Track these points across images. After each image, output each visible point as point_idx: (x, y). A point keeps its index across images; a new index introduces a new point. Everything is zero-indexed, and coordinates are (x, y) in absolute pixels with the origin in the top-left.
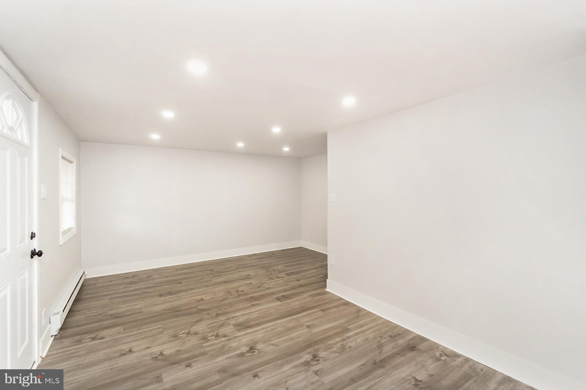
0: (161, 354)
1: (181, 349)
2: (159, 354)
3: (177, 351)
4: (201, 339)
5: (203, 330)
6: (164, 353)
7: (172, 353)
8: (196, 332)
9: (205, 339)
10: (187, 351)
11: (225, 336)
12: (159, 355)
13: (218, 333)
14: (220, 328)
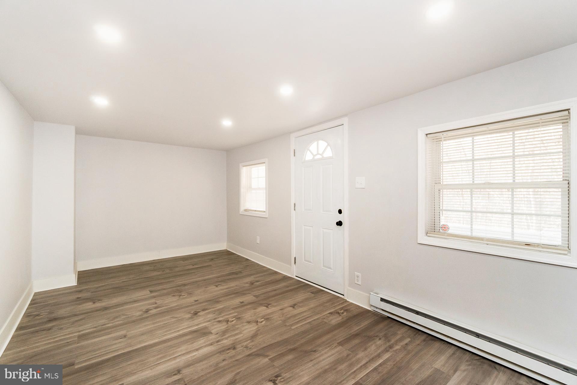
1: (253, 310)
4: (241, 318)
5: (243, 326)
8: (249, 324)
9: (238, 318)
10: (248, 309)
11: (219, 322)
13: (227, 324)
14: (226, 329)
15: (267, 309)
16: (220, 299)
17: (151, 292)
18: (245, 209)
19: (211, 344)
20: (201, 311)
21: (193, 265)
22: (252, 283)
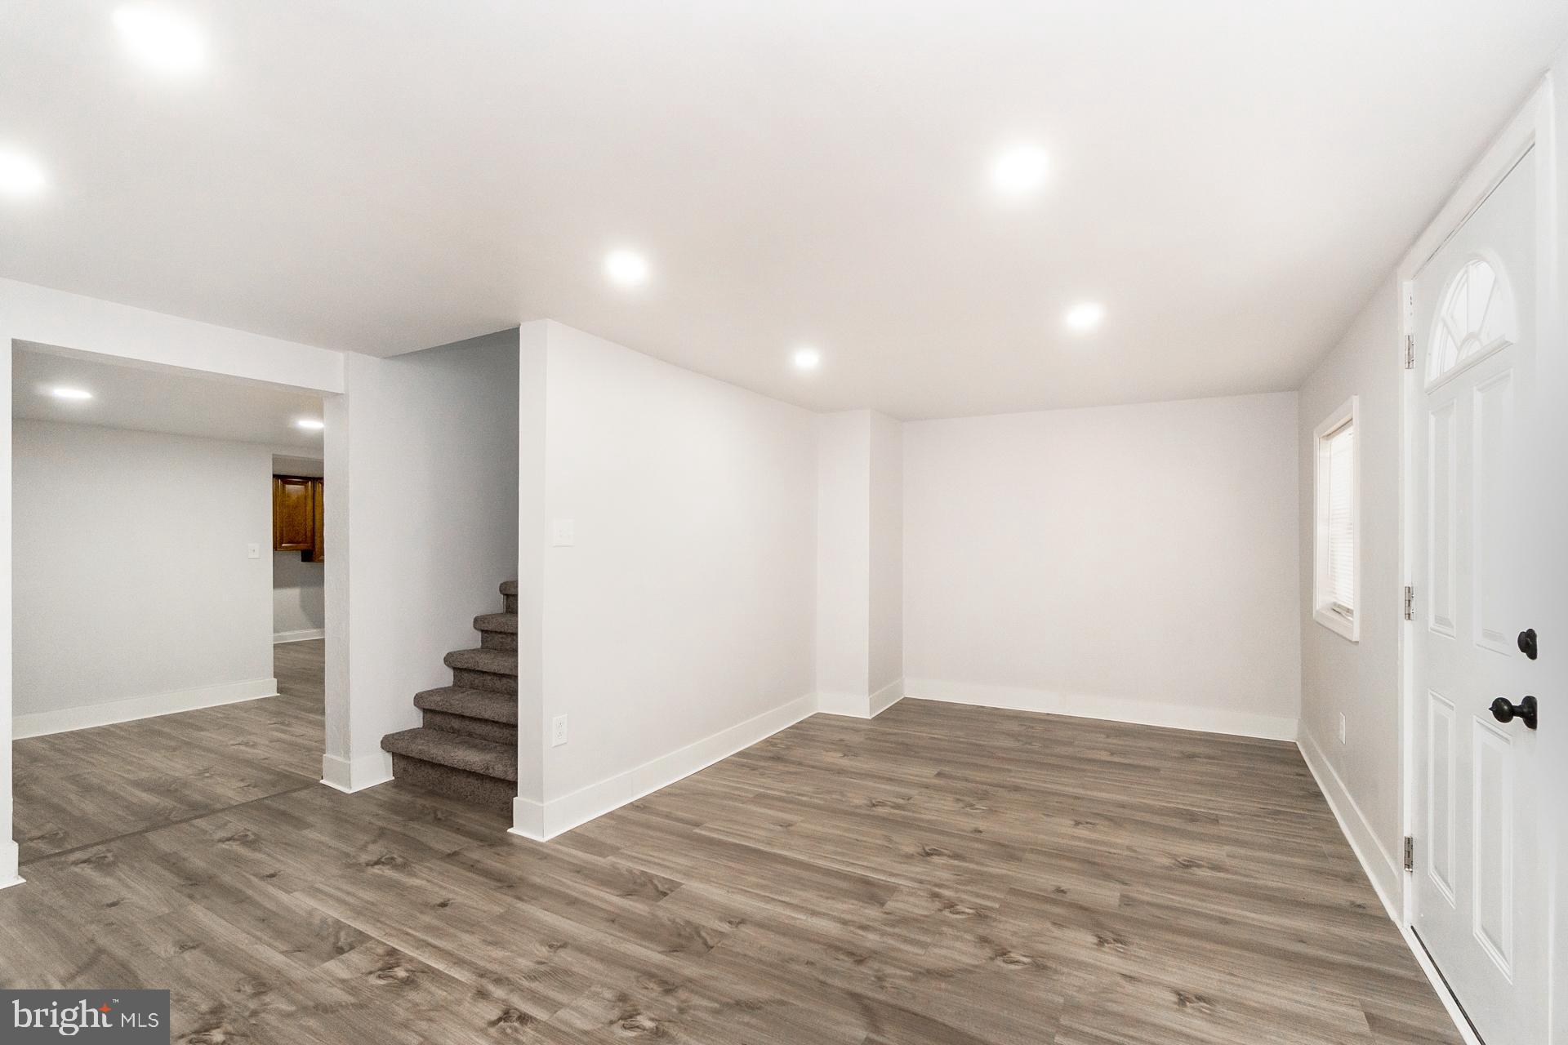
0: (1102, 942)
1: (1049, 925)
2: (1106, 945)
3: (1062, 926)
4: (988, 920)
5: (957, 938)
6: (1095, 940)
7: (1075, 930)
8: (978, 945)
9: (981, 916)
10: (1042, 915)
11: (935, 896)
12: (1108, 943)
13: (940, 910)
14: (919, 917)
15: (1091, 949)
16: (1028, 856)
17: (939, 775)
18: (1339, 606)
19: (845, 923)
20: (946, 855)
21: (1112, 754)
22: (1188, 864)
